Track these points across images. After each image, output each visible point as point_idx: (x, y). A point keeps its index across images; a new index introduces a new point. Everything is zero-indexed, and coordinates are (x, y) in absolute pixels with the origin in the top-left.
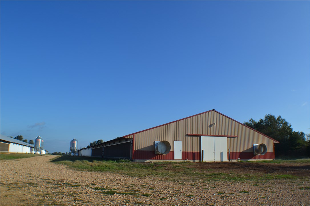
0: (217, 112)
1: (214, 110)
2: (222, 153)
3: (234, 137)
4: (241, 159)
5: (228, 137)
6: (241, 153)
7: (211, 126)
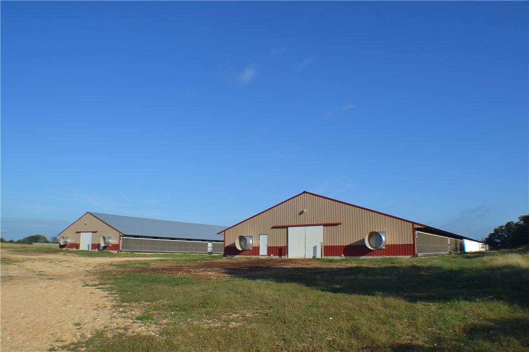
0: (309, 193)
1: (304, 192)
2: (315, 248)
3: (336, 225)
4: (344, 256)
5: (325, 225)
6: (346, 246)
7: (302, 213)
